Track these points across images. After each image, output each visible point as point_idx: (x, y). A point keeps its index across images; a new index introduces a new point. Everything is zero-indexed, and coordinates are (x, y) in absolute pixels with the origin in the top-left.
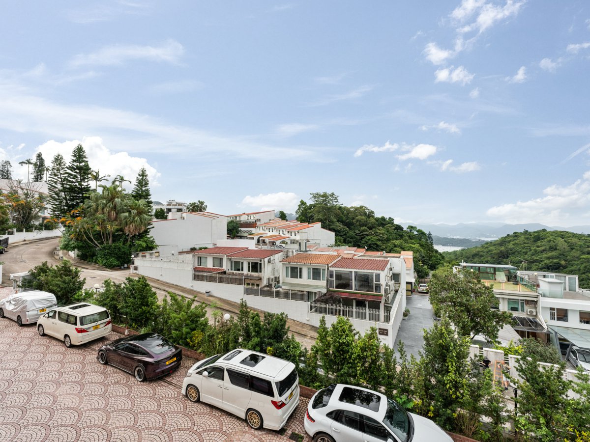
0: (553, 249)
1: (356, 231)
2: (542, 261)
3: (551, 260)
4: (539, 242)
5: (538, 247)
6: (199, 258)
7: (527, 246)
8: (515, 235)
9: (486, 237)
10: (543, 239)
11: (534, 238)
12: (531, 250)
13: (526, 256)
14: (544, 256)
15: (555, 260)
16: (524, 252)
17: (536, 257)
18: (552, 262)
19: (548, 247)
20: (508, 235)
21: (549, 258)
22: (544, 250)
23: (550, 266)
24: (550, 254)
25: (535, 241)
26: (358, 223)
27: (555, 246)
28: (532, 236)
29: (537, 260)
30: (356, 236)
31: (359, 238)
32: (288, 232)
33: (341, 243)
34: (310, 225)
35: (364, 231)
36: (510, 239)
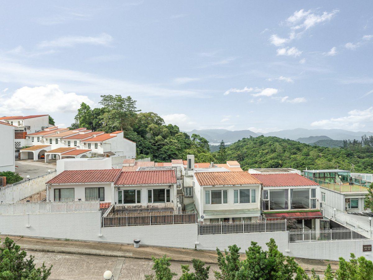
0: (273, 151)
2: (267, 162)
3: (273, 160)
4: (263, 146)
5: (263, 150)
6: (57, 192)
7: (256, 150)
8: (244, 140)
9: (214, 143)
10: (265, 143)
11: (259, 143)
12: (259, 153)
13: (257, 158)
14: (268, 157)
15: (276, 161)
16: (254, 155)
17: (264, 158)
18: (274, 162)
19: (270, 150)
20: (239, 141)
21: (271, 159)
22: (267, 153)
23: (273, 165)
24: (272, 155)
25: (260, 145)
26: (152, 132)
27: (274, 149)
28: (258, 141)
29: (264, 161)
30: (152, 146)
31: (155, 148)
32: (85, 144)
33: (141, 155)
34: (111, 135)
35: (159, 140)
36: (241, 144)
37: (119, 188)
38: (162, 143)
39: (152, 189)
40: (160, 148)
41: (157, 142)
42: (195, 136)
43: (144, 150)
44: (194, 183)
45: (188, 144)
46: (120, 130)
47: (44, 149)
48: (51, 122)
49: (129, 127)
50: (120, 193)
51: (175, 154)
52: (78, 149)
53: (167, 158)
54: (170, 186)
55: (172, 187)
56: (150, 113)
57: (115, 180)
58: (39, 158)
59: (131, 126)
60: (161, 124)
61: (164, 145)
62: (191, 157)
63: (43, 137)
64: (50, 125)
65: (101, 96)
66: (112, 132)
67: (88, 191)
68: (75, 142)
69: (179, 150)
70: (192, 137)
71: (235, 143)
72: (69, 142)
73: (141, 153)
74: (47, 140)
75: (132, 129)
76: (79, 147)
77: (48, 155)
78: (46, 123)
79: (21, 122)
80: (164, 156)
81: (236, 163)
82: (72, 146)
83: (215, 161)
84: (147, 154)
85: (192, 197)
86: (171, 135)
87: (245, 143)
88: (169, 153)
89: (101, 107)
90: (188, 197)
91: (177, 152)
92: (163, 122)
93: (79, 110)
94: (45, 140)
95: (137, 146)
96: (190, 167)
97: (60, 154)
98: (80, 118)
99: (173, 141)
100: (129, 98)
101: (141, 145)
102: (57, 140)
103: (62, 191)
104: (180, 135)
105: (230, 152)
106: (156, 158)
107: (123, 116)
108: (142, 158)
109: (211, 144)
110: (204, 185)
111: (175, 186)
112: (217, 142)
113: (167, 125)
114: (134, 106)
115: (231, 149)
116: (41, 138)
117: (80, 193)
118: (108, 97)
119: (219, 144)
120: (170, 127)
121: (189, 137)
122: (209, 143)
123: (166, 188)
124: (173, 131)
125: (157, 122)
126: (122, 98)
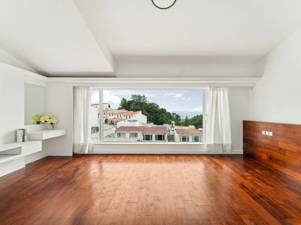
1: (154, 115)
20: (195, 117)
26: (154, 111)
30: (154, 118)
31: (155, 119)
32: (125, 116)
33: (149, 122)
34: (136, 112)
35: (157, 115)
36: (196, 118)
37: (143, 134)
38: (158, 116)
39: (157, 135)
40: (158, 119)
41: (156, 116)
42: (174, 114)
43: (151, 119)
44: (174, 133)
45: (170, 117)
46: (140, 110)
47: (107, 118)
48: (109, 106)
49: (144, 109)
50: (144, 136)
51: (164, 122)
52: (121, 118)
53: (161, 124)
54: (164, 134)
55: (165, 134)
56: (153, 103)
57: (142, 130)
58: (105, 122)
59: (145, 109)
60: (158, 108)
61: (159, 117)
62: (173, 122)
63: (106, 113)
64: (109, 108)
65: (132, 95)
66: (136, 111)
67: (131, 134)
68: (121, 115)
69: (166, 120)
70: (172, 114)
71: (193, 118)
72: (118, 115)
73: (149, 121)
74: (108, 114)
75: (145, 110)
76: (122, 117)
77: (109, 121)
78: (107, 107)
79: (97, 106)
80: (159, 123)
81: (193, 126)
82: (119, 117)
83: (183, 125)
84: (152, 121)
85: (174, 139)
86: (163, 113)
87: (198, 118)
88: (162, 121)
89: (131, 100)
90: (172, 139)
91: (165, 121)
92: (159, 107)
93: (121, 101)
94: (107, 114)
95: (147, 117)
96: (173, 126)
97: (114, 120)
98: (122, 105)
99: (164, 116)
100: (144, 96)
101: (149, 117)
102: (112, 114)
103: (120, 134)
104: (167, 113)
105: (190, 122)
106: (155, 123)
107: (141, 104)
108: (150, 123)
109: (181, 118)
110: (179, 134)
111: (167, 134)
112: (184, 117)
113: (161, 109)
114: (146, 100)
115: (191, 121)
116: (105, 113)
117: (128, 135)
118: (134, 95)
119: (185, 118)
120: (162, 109)
121: (171, 114)
122: (180, 117)
123: (163, 135)
124: (163, 111)
125: (156, 107)
126: (141, 96)
